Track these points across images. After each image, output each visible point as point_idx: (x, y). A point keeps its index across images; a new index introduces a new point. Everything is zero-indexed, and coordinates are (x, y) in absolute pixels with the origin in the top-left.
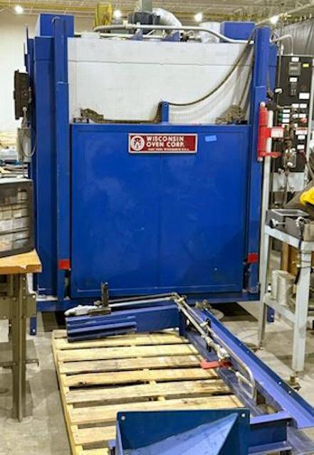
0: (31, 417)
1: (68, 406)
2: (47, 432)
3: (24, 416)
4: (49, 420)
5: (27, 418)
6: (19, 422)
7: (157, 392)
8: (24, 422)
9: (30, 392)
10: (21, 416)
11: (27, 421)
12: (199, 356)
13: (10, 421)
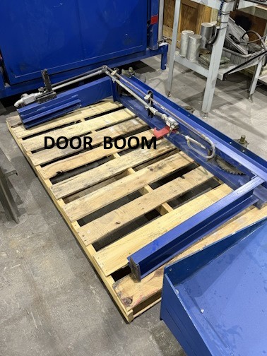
0: (25, 214)
1: (58, 201)
2: (46, 227)
3: (19, 215)
4: (43, 212)
5: (21, 217)
6: (17, 223)
7: (125, 165)
8: (22, 222)
9: (12, 187)
10: (16, 216)
11: (23, 220)
12: (138, 118)
13: (8, 224)
